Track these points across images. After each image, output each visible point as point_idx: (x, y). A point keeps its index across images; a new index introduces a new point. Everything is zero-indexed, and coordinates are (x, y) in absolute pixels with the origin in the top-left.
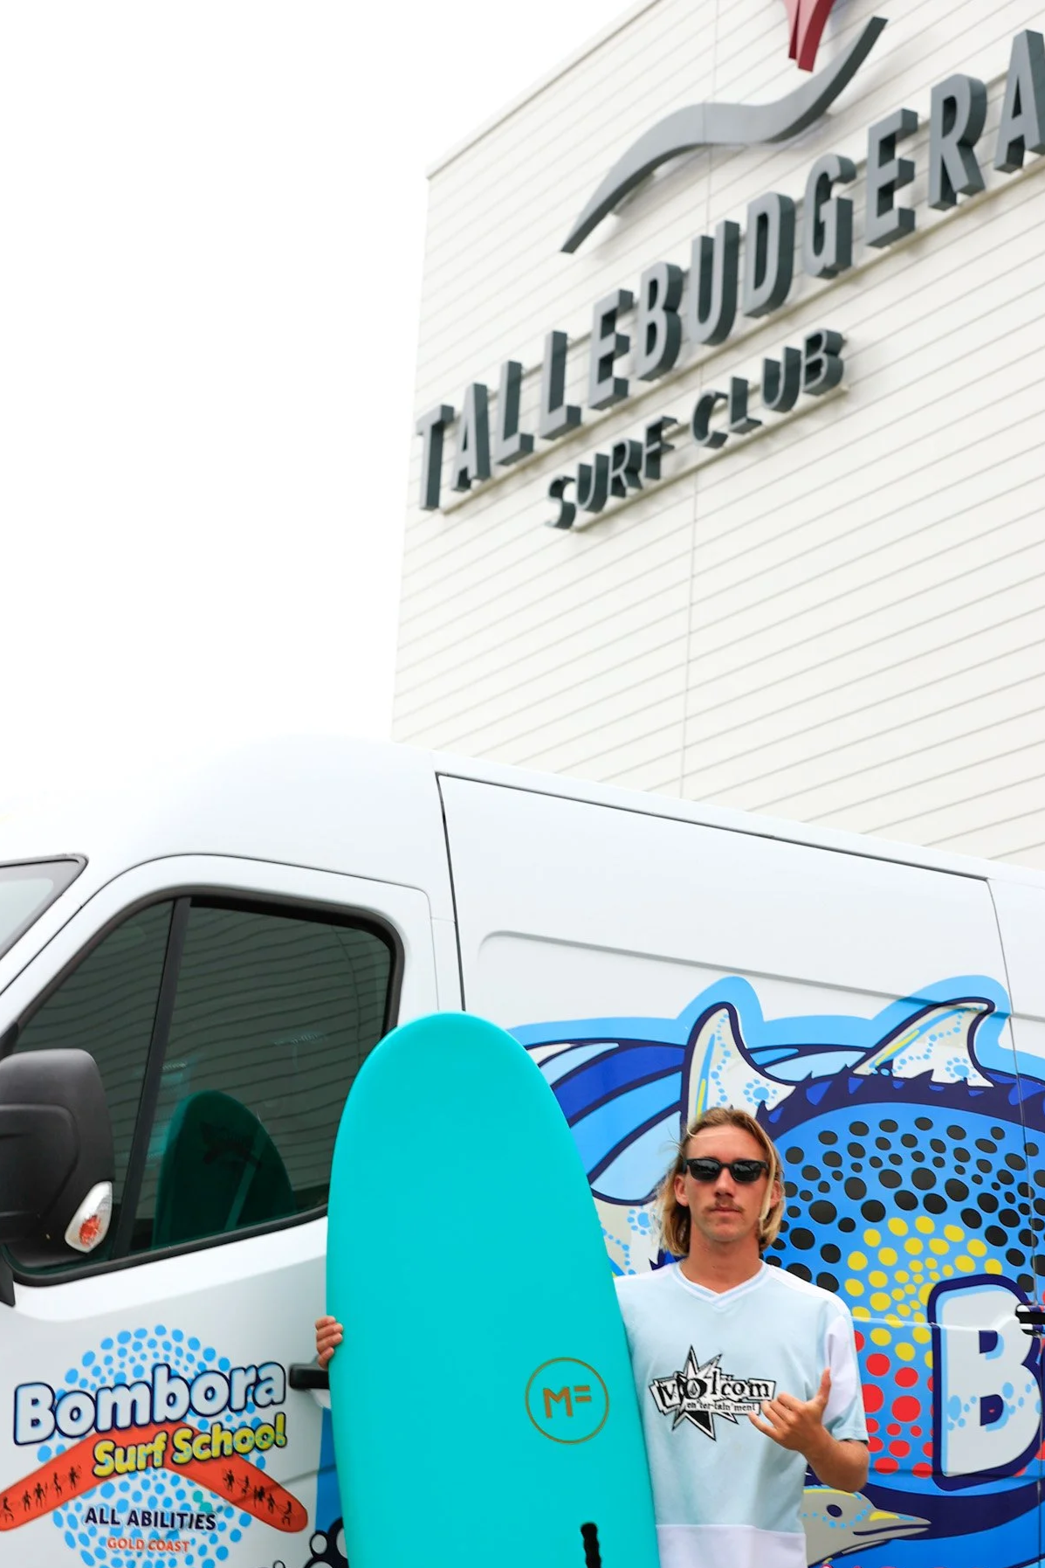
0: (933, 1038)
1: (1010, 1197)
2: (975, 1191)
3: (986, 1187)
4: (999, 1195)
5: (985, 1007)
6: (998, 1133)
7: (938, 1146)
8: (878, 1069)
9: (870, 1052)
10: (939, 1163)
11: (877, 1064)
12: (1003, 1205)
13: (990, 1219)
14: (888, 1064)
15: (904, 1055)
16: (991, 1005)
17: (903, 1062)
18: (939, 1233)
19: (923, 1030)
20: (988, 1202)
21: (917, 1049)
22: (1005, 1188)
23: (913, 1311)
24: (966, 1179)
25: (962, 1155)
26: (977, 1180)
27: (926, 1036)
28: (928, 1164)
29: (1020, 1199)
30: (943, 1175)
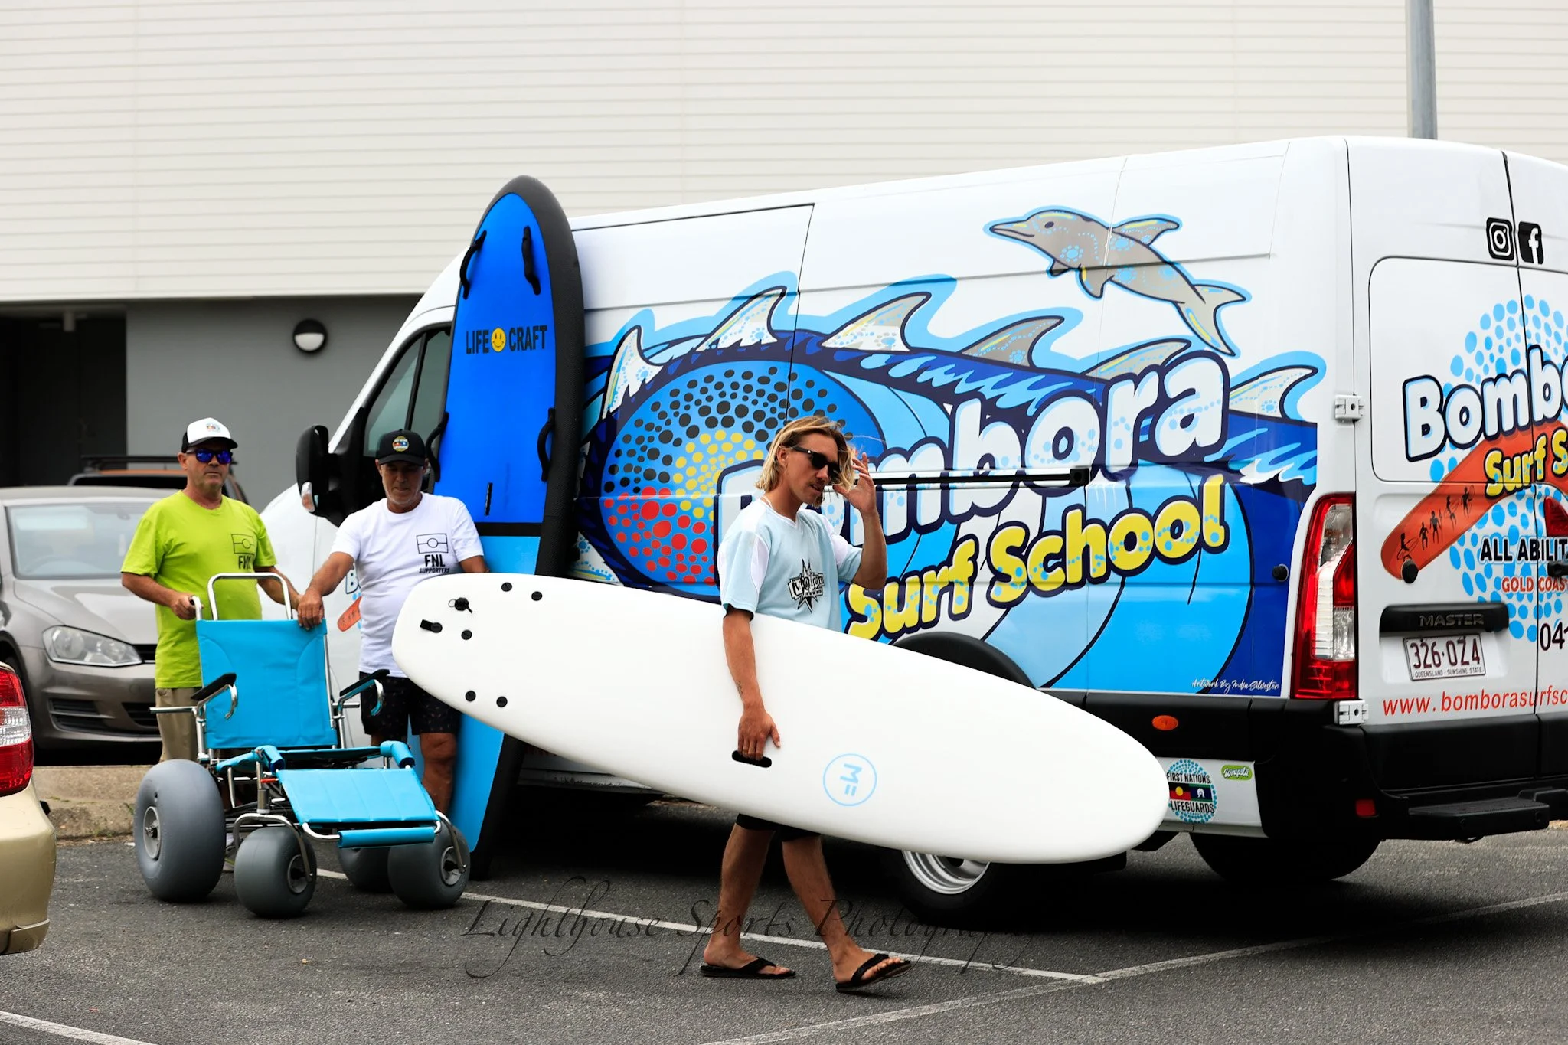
0: (747, 319)
1: (773, 410)
2: (752, 409)
3: (759, 407)
4: (767, 410)
5: (780, 291)
6: (773, 371)
7: (735, 386)
8: (710, 346)
9: (708, 336)
10: (734, 396)
11: (710, 343)
12: (769, 415)
13: (759, 426)
14: (716, 342)
15: (726, 334)
16: (784, 288)
17: (726, 338)
18: (727, 439)
19: (742, 315)
20: (759, 416)
21: (737, 327)
22: (771, 405)
23: (709, 489)
24: (748, 404)
25: (748, 389)
26: (755, 402)
27: (743, 319)
28: (727, 398)
29: (779, 410)
30: (734, 404)
